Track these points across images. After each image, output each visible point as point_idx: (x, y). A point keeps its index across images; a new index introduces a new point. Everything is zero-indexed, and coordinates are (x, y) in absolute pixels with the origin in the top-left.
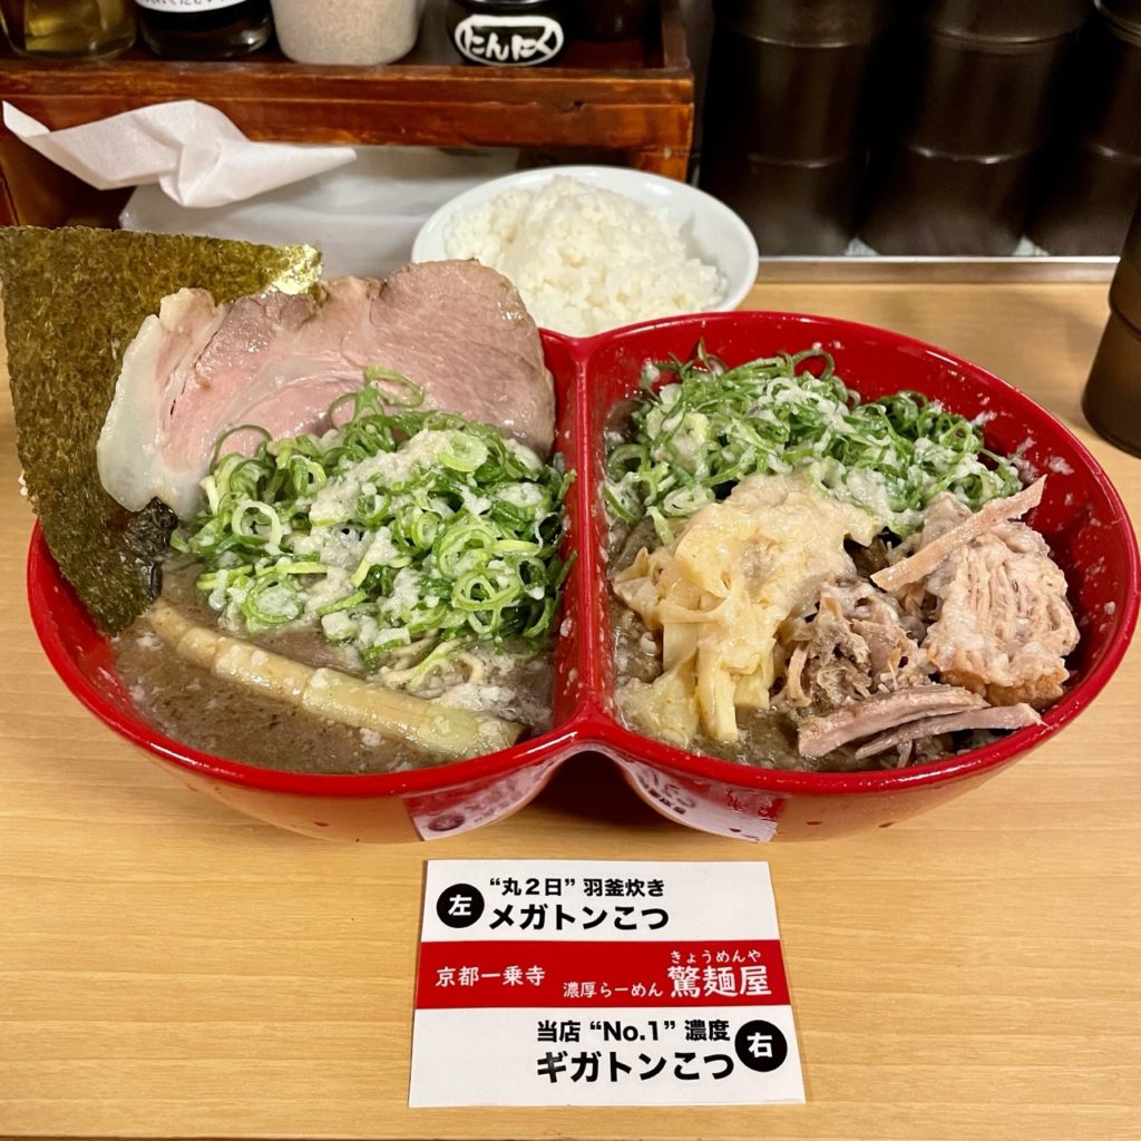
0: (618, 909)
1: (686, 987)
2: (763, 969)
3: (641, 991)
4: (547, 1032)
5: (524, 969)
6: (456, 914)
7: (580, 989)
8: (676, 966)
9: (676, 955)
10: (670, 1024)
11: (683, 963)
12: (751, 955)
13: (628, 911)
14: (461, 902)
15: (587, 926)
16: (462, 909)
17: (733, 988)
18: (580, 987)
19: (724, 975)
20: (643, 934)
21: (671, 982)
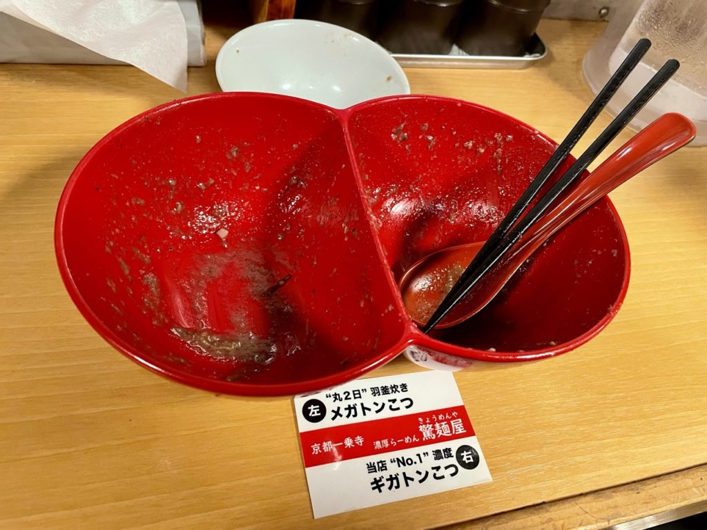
0: (389, 401)
1: (429, 435)
2: (460, 420)
3: (409, 440)
4: (371, 468)
5: (353, 438)
6: (313, 415)
8: (422, 425)
9: (420, 419)
10: (426, 454)
11: (425, 423)
12: (453, 414)
13: (394, 401)
14: (314, 409)
15: (377, 412)
16: (316, 413)
17: (449, 432)
18: (381, 443)
19: (444, 426)
20: (404, 412)
21: (422, 433)
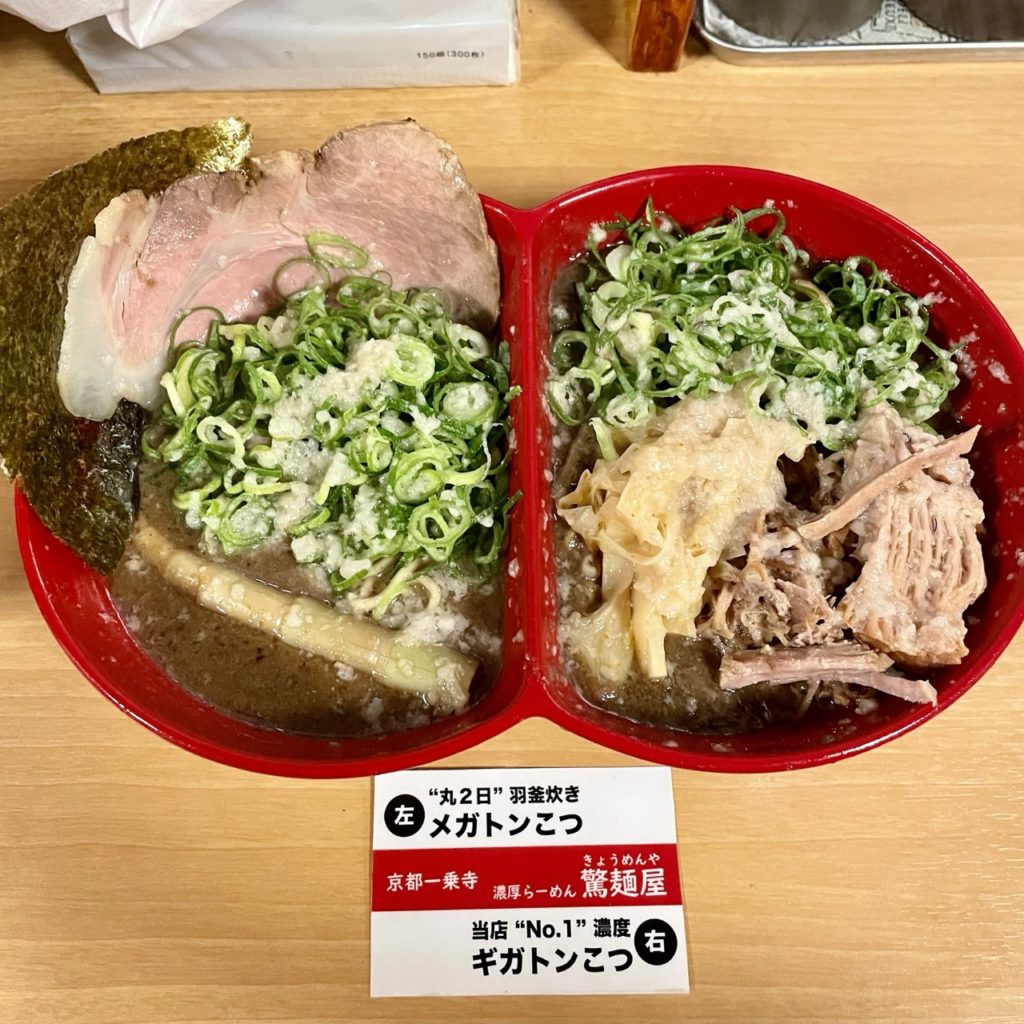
0: (540, 815)
1: (595, 888)
2: (661, 871)
3: (558, 893)
4: (480, 931)
5: (460, 875)
6: (401, 823)
7: (507, 892)
8: (588, 869)
9: (588, 858)
10: (581, 922)
11: (594, 866)
12: (651, 858)
13: (548, 817)
14: (405, 812)
15: (513, 833)
16: (406, 819)
17: (635, 889)
18: (507, 889)
19: (628, 877)
20: (561, 840)
21: (583, 883)
